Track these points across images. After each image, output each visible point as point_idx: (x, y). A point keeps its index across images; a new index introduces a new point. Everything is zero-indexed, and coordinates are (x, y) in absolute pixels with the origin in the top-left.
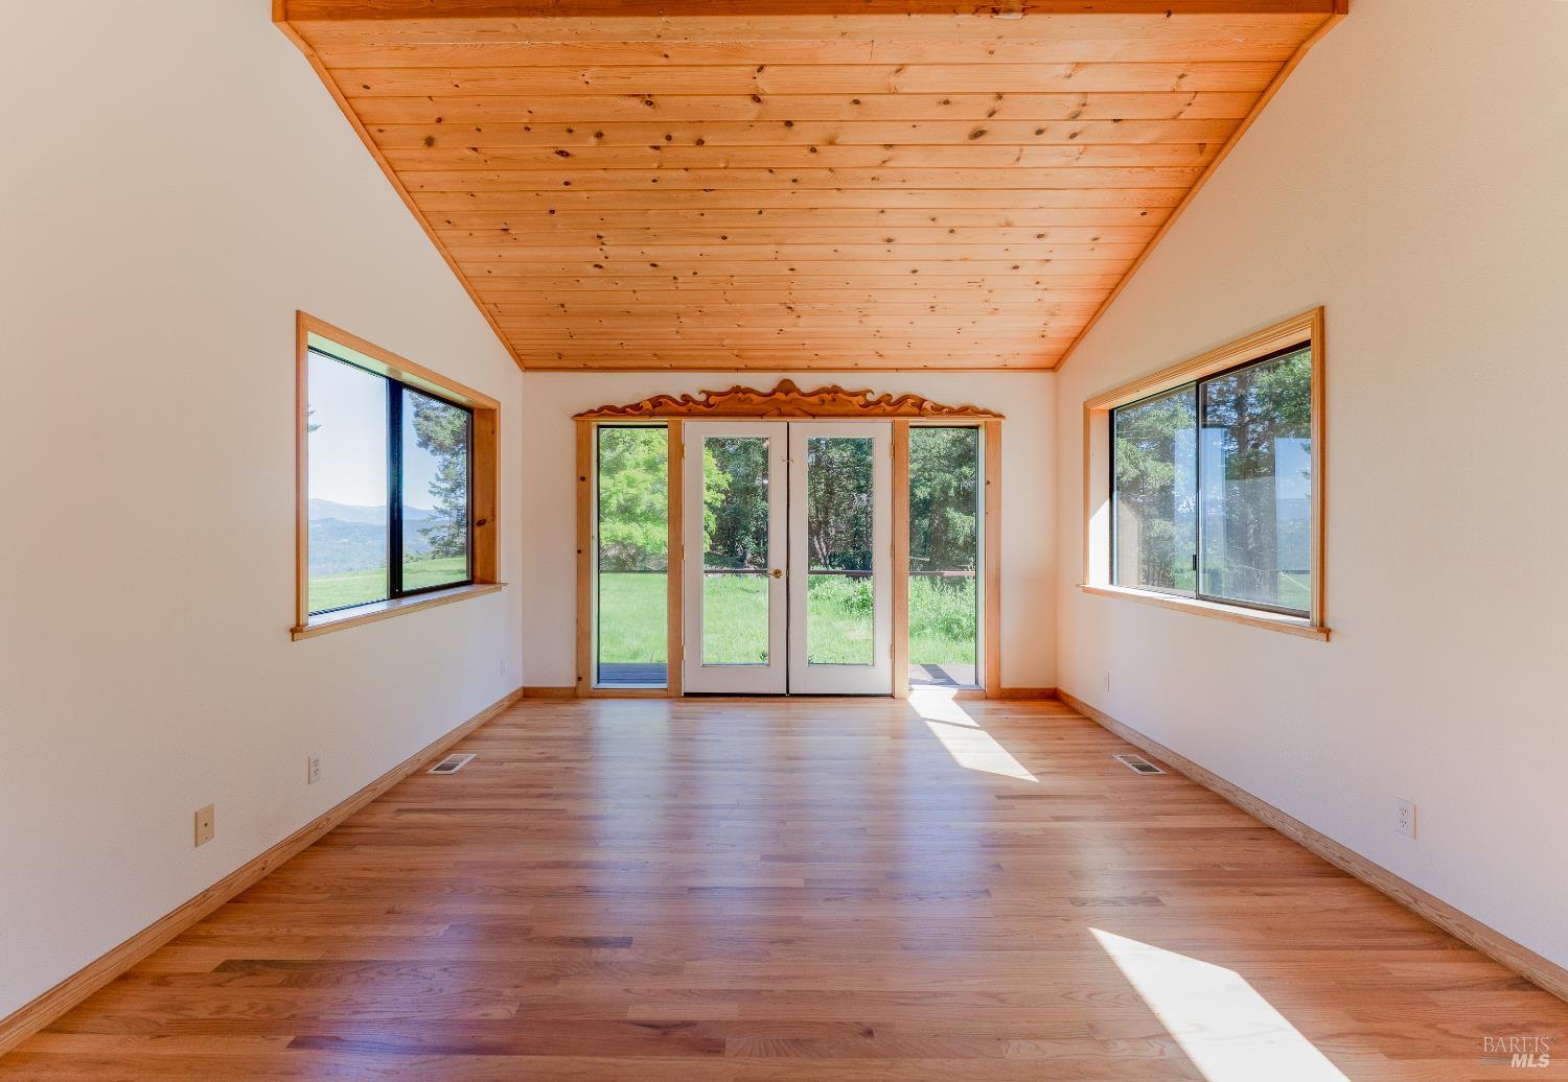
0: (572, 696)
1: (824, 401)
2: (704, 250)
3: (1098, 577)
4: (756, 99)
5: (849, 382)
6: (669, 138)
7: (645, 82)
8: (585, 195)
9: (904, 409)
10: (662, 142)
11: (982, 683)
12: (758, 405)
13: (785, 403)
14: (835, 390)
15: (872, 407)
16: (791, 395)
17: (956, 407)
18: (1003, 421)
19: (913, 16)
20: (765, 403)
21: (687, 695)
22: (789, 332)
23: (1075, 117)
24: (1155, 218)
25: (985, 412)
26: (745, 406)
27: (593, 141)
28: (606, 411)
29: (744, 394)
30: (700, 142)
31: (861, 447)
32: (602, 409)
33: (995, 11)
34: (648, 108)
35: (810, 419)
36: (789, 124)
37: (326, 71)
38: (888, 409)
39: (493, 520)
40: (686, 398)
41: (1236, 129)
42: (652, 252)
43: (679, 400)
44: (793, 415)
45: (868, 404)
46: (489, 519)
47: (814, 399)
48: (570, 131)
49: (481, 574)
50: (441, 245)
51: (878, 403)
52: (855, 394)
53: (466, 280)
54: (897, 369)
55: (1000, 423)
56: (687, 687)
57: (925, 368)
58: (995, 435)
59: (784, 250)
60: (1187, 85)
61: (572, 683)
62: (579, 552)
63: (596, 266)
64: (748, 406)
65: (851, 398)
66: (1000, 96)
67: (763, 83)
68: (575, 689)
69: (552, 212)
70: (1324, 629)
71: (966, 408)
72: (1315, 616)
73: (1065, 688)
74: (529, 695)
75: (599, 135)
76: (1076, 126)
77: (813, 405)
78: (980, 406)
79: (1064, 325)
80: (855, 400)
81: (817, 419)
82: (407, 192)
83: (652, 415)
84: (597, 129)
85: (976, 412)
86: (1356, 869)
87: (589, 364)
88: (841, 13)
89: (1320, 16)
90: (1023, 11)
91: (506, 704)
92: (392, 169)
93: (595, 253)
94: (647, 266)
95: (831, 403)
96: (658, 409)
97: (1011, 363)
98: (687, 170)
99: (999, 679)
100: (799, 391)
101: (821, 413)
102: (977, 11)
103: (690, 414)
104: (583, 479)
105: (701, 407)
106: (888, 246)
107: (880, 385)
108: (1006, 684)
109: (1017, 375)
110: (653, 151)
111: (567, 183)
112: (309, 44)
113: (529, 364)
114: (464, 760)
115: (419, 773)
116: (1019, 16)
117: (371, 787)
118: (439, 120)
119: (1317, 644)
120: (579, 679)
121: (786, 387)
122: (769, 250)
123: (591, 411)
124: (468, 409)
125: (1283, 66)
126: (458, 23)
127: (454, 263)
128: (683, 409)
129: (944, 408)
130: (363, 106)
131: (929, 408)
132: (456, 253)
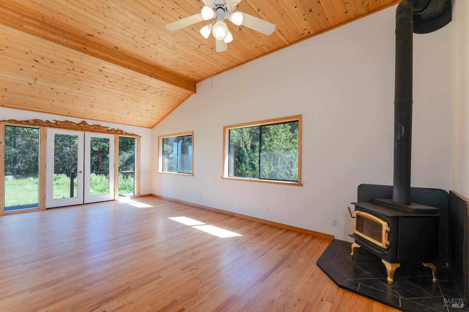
1: (96, 128)
2: (71, 90)
3: (160, 170)
4: (101, 71)
5: (103, 124)
6: (73, 69)
7: (73, 59)
8: (38, 70)
9: (118, 133)
10: (71, 69)
11: (136, 194)
12: (74, 127)
13: (83, 127)
14: (99, 126)
16: (86, 125)
17: (130, 134)
18: (141, 138)
20: (77, 126)
21: (47, 209)
22: (88, 111)
23: (161, 92)
24: (172, 108)
25: (137, 135)
27: (49, 62)
29: (70, 123)
30: (82, 72)
31: (107, 141)
34: (70, 63)
35: (92, 132)
36: (107, 77)
38: (114, 132)
40: (48, 122)
41: (183, 101)
42: (53, 86)
43: (45, 121)
44: (86, 131)
45: (108, 130)
47: (93, 127)
48: (42, 58)
51: (111, 130)
52: (105, 127)
54: (116, 123)
55: (140, 138)
57: (123, 124)
58: (139, 141)
60: (178, 93)
63: (29, 84)
64: (71, 127)
65: (104, 128)
66: (150, 86)
67: (103, 69)
70: (193, 175)
71: (133, 134)
72: (192, 174)
73: (153, 193)
75: (52, 62)
76: (161, 93)
77: (92, 129)
79: (155, 121)
81: (94, 132)
83: (33, 124)
85: (135, 135)
86: (196, 206)
89: (193, 92)
90: (156, 78)
93: (31, 81)
94: (50, 88)
95: (97, 128)
96: (36, 124)
97: (143, 126)
98: (75, 75)
99: (140, 193)
100: (88, 125)
101: (95, 131)
103: (50, 126)
105: (54, 125)
106: (122, 101)
107: (111, 126)
108: (141, 194)
109: (144, 128)
110: (67, 70)
111: (32, 66)
119: (192, 177)
121: (84, 123)
125: (189, 96)
128: (47, 125)
129: (128, 133)
131: (124, 133)
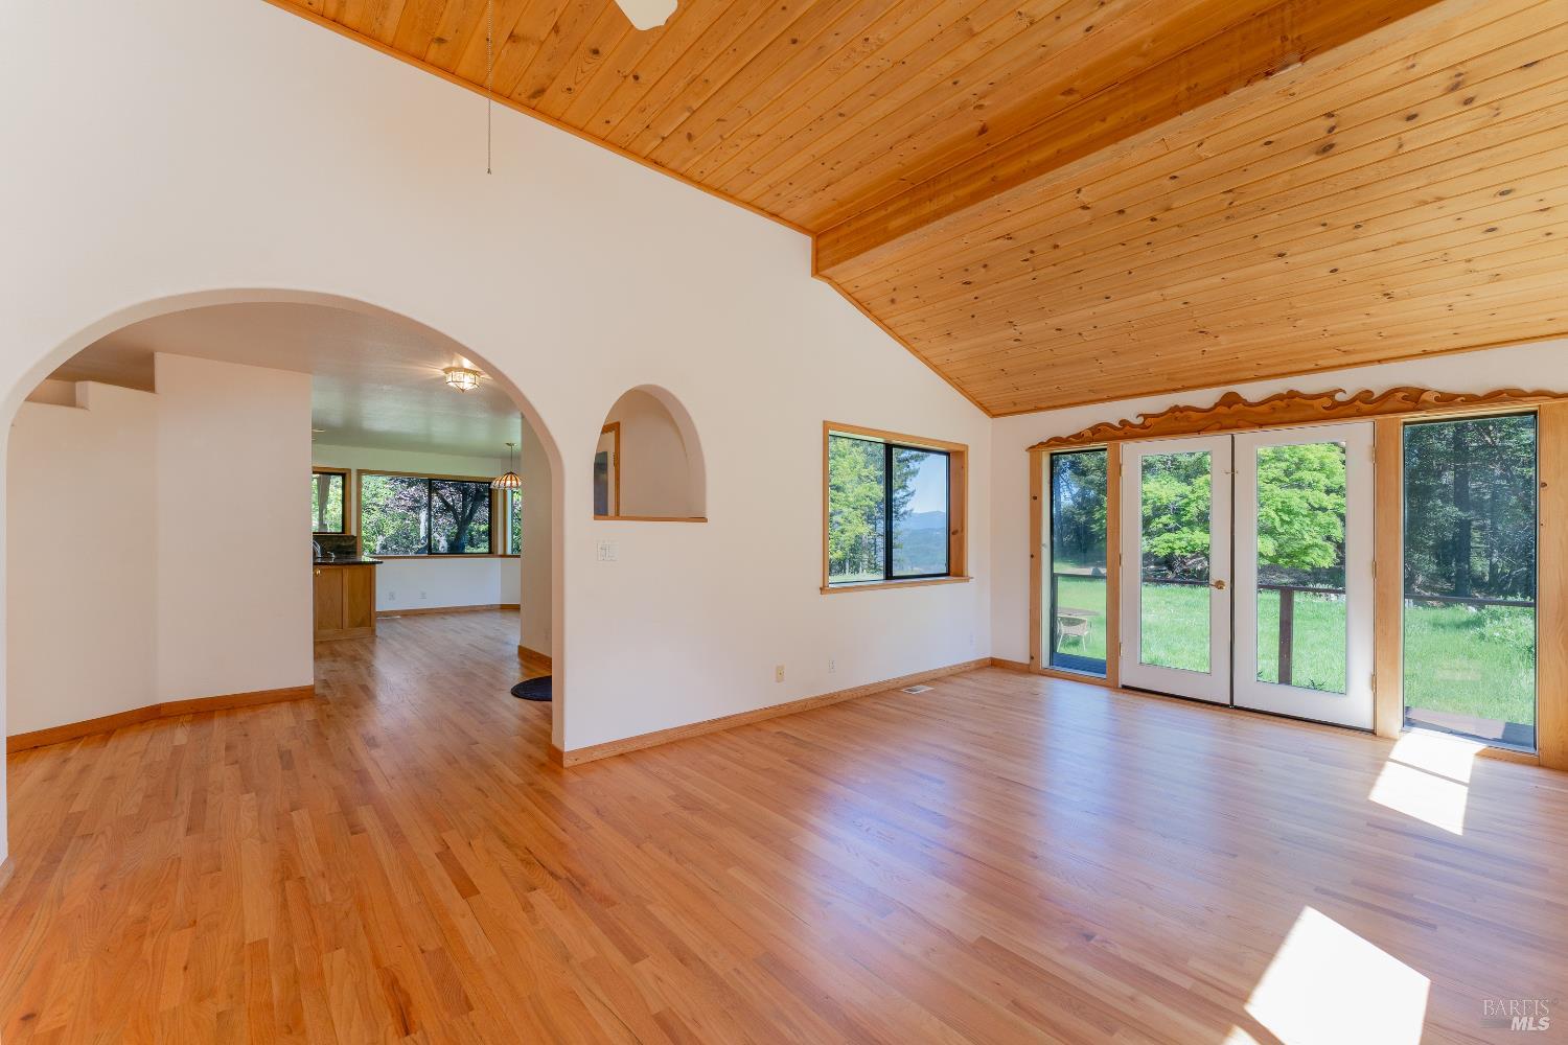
0: (1028, 669)
1: (1276, 409)
2: (1096, 310)
4: (1085, 208)
5: (1312, 384)
6: (1032, 252)
7: (999, 230)
8: (990, 301)
9: (1392, 405)
10: (1029, 256)
12: (1196, 421)
14: (1292, 395)
15: (1341, 408)
16: (1236, 407)
19: (1184, 114)
20: (1204, 419)
21: (1124, 687)
22: (1210, 352)
26: (1182, 424)
27: (983, 270)
28: (1053, 442)
29: (1182, 412)
30: (1056, 247)
32: (1049, 441)
33: (1269, 74)
34: (1010, 241)
35: (1257, 429)
36: (1121, 212)
37: (839, 287)
38: (1366, 407)
39: (962, 530)
40: (1124, 423)
42: (1055, 321)
43: (1117, 425)
44: (1238, 427)
45: (1335, 406)
46: (960, 530)
47: (1264, 408)
48: (967, 270)
49: (954, 569)
50: (915, 352)
51: (1353, 401)
52: (1319, 397)
53: (935, 368)
54: (1380, 361)
55: (1564, 405)
56: (1124, 680)
57: (1425, 353)
59: (1167, 292)
61: (1025, 660)
62: (1032, 556)
63: (1016, 340)
64: (1186, 424)
65: (1312, 402)
66: (1330, 115)
67: (1084, 198)
68: (1029, 665)
69: (973, 316)
71: (1500, 393)
74: (995, 664)
75: (985, 266)
77: (1263, 414)
78: (1527, 387)
80: (1316, 403)
81: (1267, 428)
82: (889, 329)
83: (1092, 441)
84: (982, 263)
87: (1039, 406)
88: (1120, 139)
91: (973, 666)
92: (879, 320)
93: (1011, 332)
94: (1054, 331)
96: (1096, 436)
98: (1054, 265)
100: (1244, 403)
101: (1270, 421)
102: (1249, 82)
103: (1128, 438)
104: (1035, 498)
105: (1138, 430)
106: (1283, 260)
107: (1357, 382)
110: (1026, 263)
111: (976, 298)
112: (829, 279)
113: (995, 412)
114: (924, 689)
115: (897, 689)
116: (1299, 65)
117: (866, 688)
118: (894, 290)
120: (1032, 658)
121: (1231, 400)
122: (1155, 295)
123: (1041, 444)
124: (947, 454)
126: (888, 245)
127: (926, 360)
128: (1121, 433)
130: (857, 296)
131: (1432, 400)
132: (926, 354)
